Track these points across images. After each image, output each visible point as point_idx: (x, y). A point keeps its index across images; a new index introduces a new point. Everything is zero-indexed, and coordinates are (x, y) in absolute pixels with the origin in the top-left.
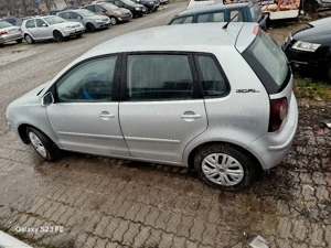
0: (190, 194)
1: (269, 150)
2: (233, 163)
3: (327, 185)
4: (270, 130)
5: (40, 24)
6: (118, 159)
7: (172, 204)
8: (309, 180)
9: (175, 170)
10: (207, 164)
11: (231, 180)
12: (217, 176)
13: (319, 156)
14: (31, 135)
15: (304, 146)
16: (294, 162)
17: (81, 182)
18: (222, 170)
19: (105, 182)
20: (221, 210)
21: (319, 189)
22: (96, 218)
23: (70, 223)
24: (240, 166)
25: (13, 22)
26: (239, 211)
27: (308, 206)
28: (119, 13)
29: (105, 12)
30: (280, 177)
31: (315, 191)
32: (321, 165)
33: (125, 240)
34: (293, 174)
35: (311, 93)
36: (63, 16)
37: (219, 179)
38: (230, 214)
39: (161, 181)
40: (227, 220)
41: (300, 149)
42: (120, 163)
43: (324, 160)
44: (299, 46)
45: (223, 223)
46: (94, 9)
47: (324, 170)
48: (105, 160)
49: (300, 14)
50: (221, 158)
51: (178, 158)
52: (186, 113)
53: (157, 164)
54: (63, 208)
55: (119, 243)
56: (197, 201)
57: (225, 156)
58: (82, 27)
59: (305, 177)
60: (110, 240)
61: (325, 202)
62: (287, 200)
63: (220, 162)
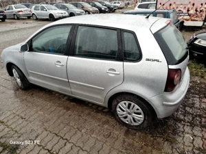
0: (106, 126)
1: (163, 105)
2: (138, 109)
3: (203, 138)
4: (166, 90)
5: (43, 9)
6: (65, 95)
7: (92, 131)
8: (190, 132)
9: (99, 109)
10: (120, 107)
11: (135, 121)
12: (126, 117)
13: (200, 116)
14: (14, 70)
15: (191, 108)
16: (182, 117)
17: (37, 106)
18: (129, 114)
19: (53, 109)
20: (124, 142)
21: (196, 139)
22: (39, 132)
23: (21, 131)
24: (142, 113)
25: (28, 6)
26: (136, 144)
27: (186, 150)
28: (91, 10)
29: (83, 7)
30: (171, 125)
31: (193, 140)
32: (200, 122)
33: (54, 150)
34: (179, 125)
35: (202, 74)
36: (57, 6)
37: (127, 119)
38: (129, 145)
39: (89, 114)
40: (126, 149)
41: (188, 109)
42: (66, 98)
43: (203, 120)
44: (199, 42)
45: (124, 151)
46: (76, 5)
47: (202, 126)
48: (57, 95)
49: (203, 25)
50: (130, 104)
51: (101, 100)
52: (110, 70)
53: (89, 103)
54: (21, 121)
55: (49, 151)
56: (109, 132)
57: (133, 104)
58: (67, 14)
59: (187, 129)
60: (43, 148)
61: (199, 149)
62: (171, 143)
63: (129, 108)
